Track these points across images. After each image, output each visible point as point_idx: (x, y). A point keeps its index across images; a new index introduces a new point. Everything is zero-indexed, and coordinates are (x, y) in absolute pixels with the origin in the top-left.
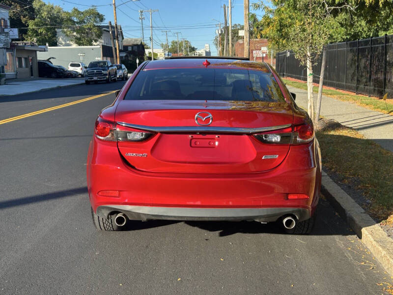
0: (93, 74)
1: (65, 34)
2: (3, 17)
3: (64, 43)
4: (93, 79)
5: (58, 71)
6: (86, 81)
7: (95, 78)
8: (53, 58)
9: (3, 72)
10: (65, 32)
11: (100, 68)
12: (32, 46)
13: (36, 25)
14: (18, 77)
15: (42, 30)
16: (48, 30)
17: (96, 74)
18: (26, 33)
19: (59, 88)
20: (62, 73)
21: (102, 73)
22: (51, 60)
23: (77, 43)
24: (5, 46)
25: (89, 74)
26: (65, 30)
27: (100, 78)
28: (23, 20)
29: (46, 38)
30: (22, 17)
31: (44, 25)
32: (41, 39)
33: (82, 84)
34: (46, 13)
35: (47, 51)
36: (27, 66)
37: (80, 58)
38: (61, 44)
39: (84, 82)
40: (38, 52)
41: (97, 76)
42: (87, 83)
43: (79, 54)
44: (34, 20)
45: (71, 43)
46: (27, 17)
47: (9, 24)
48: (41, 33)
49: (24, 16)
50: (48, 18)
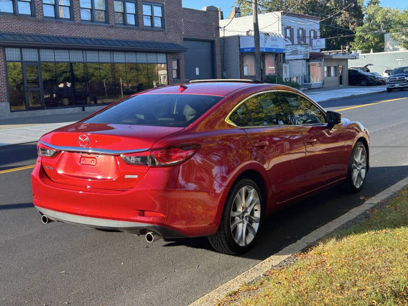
0: (395, 81)
1: (393, 39)
2: (313, 28)
3: (391, 48)
4: (394, 86)
5: (368, 79)
6: (388, 89)
7: (397, 85)
8: (370, 65)
9: (309, 82)
10: (393, 37)
11: (404, 74)
12: (343, 54)
13: (363, 31)
14: (325, 86)
15: (369, 36)
16: (375, 36)
17: (399, 81)
18: (353, 41)
19: (353, 97)
20: (372, 80)
21: (405, 80)
22: (368, 67)
23: (405, 47)
24: (305, 58)
25: (391, 81)
26: (393, 34)
27: (402, 85)
28: (351, 27)
29: (372, 44)
30: (350, 24)
31: (371, 30)
32: (367, 46)
33: (383, 92)
34: (380, 18)
35: (358, 58)
36: (336, 75)
37: (398, 63)
38: (389, 48)
39: (385, 89)
40: (349, 60)
41: (399, 83)
42: (389, 90)
43: (397, 60)
44: (362, 26)
45: (399, 47)
46: (355, 24)
47: (319, 34)
48: (368, 39)
49: (352, 24)
50: (383, 22)
